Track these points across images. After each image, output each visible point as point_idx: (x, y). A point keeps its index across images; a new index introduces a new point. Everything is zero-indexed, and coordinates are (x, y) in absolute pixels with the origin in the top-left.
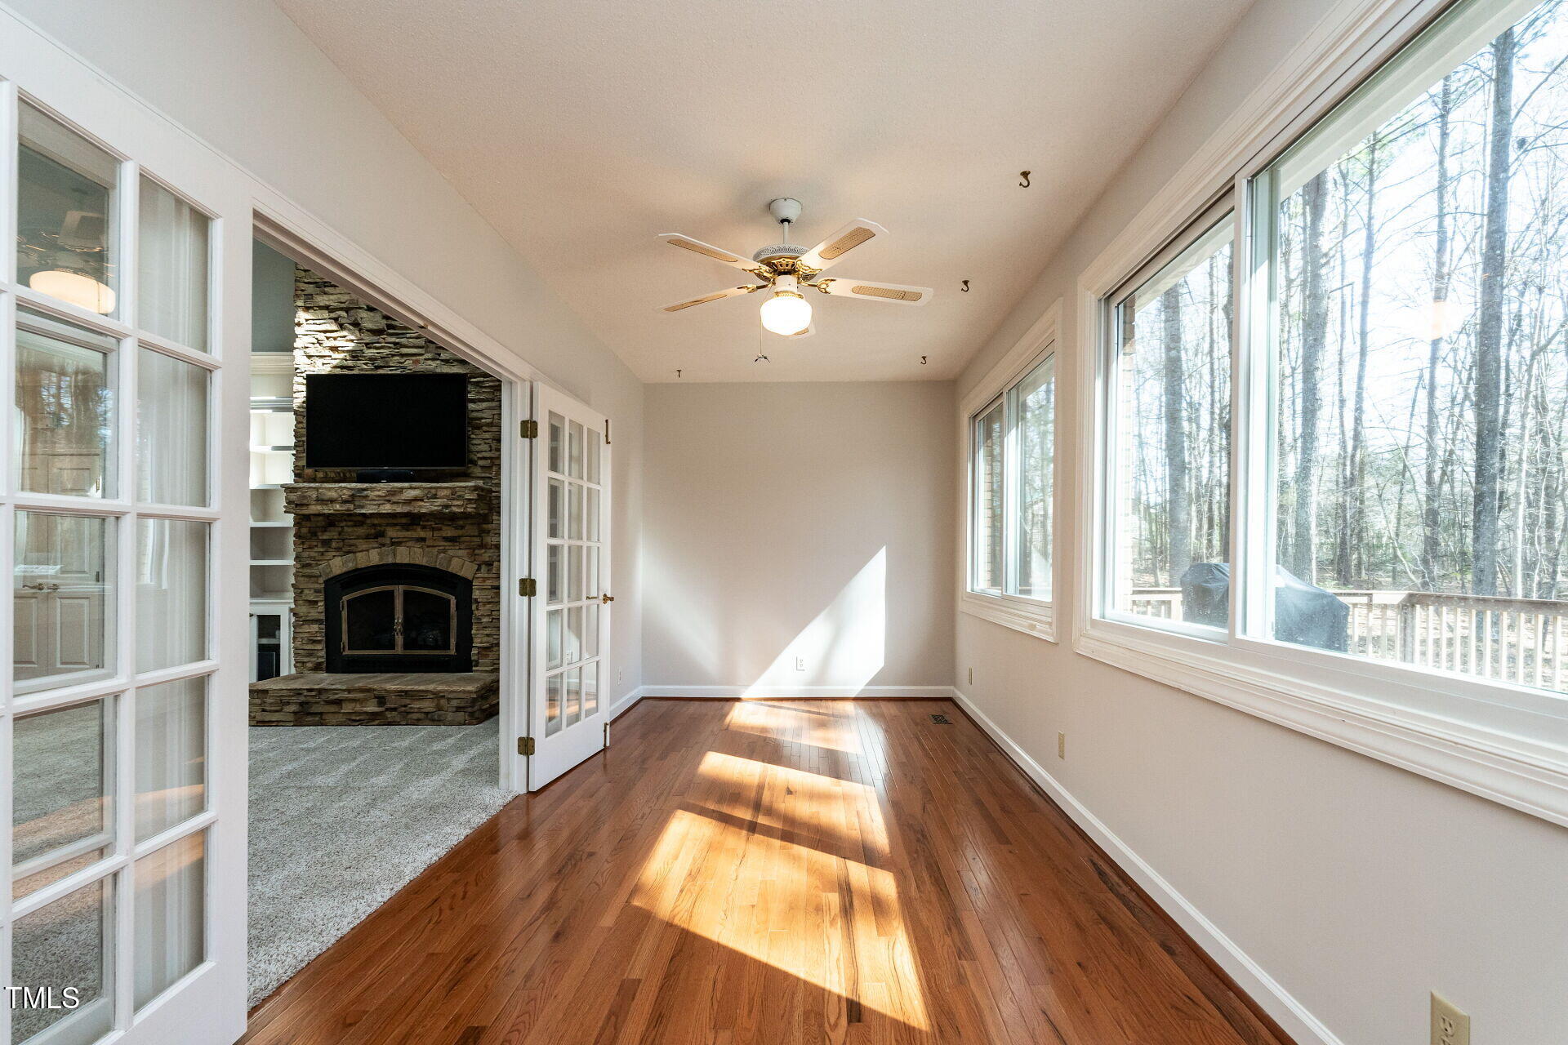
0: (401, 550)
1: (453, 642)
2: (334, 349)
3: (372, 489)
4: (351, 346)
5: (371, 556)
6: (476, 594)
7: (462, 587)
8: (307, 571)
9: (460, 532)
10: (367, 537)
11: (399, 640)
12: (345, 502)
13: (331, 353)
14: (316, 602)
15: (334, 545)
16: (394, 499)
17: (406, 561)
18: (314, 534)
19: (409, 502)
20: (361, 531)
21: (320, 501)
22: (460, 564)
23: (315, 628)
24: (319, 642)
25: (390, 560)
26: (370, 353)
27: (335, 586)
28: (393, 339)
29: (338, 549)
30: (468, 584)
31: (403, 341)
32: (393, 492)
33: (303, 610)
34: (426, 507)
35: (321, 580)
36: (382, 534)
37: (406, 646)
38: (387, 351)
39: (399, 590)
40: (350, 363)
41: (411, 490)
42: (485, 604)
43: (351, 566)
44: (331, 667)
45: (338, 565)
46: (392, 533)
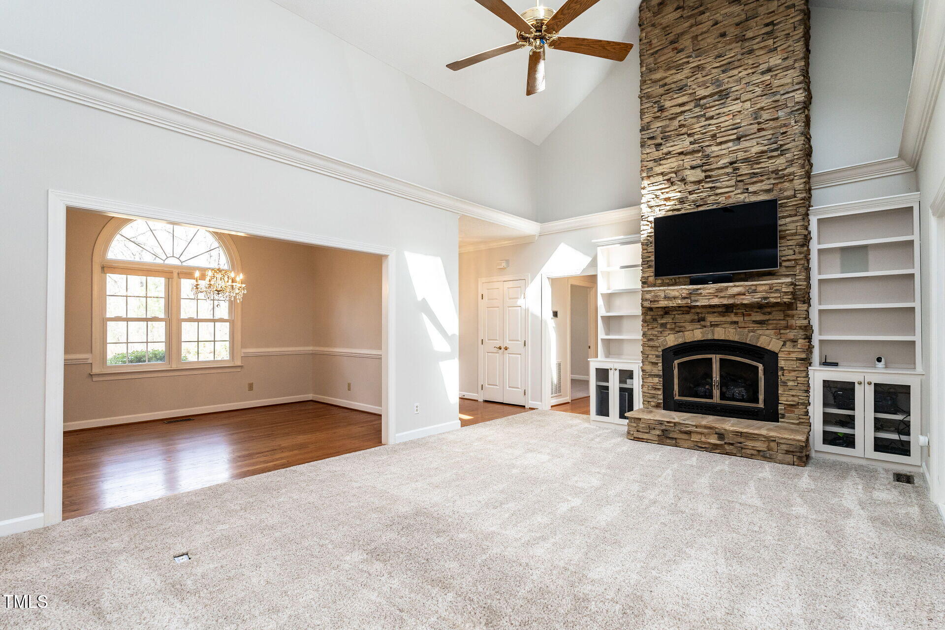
0: (717, 329)
1: (761, 397)
2: (667, 199)
3: (704, 289)
4: (679, 195)
5: (696, 334)
6: (782, 363)
7: (770, 358)
8: (651, 343)
9: (767, 317)
10: (692, 321)
11: (716, 393)
12: (685, 298)
13: (665, 202)
14: (657, 364)
15: (668, 326)
16: (722, 294)
17: (722, 338)
18: (655, 320)
19: (734, 296)
20: (688, 317)
21: (666, 298)
22: (768, 340)
23: (656, 380)
24: (659, 389)
25: (710, 337)
26: (693, 197)
27: (670, 354)
28: (710, 185)
29: (671, 329)
30: (774, 356)
31: (718, 185)
32: (720, 290)
33: (648, 368)
34: (747, 300)
35: (660, 349)
36: (703, 319)
37: (723, 396)
38: (705, 194)
39: (716, 359)
40: (678, 207)
41: (735, 288)
42: (790, 371)
43: (680, 341)
44: (666, 408)
45: (672, 340)
46: (711, 318)
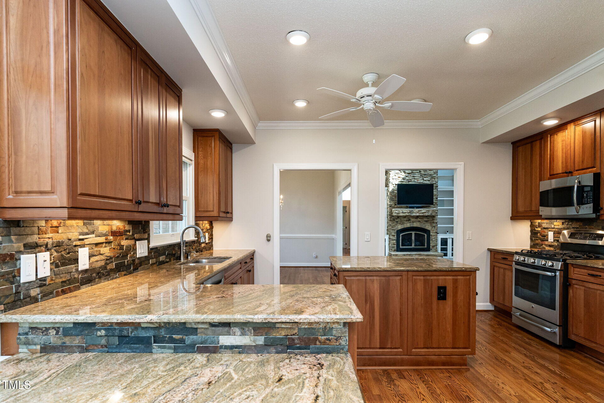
0: (414, 223)
1: (426, 244)
2: (399, 177)
3: (415, 210)
4: (403, 177)
5: (408, 225)
6: (431, 234)
7: (428, 232)
8: (393, 228)
9: (428, 220)
10: (407, 221)
11: (413, 244)
12: (408, 213)
13: (398, 178)
14: (395, 236)
15: (399, 222)
16: (419, 212)
17: (416, 226)
18: (394, 220)
19: (422, 213)
20: (405, 219)
21: (402, 212)
22: (428, 227)
23: (394, 241)
24: (395, 245)
25: (412, 226)
26: (407, 178)
27: (399, 232)
28: (413, 175)
29: (400, 223)
30: (429, 231)
31: (415, 175)
33: (391, 237)
34: (426, 214)
35: (396, 231)
36: (410, 220)
37: (415, 246)
38: (411, 178)
39: (413, 233)
40: (403, 181)
41: (423, 210)
42: (433, 236)
43: (403, 227)
44: (397, 251)
45: (400, 227)
46: (412, 220)
